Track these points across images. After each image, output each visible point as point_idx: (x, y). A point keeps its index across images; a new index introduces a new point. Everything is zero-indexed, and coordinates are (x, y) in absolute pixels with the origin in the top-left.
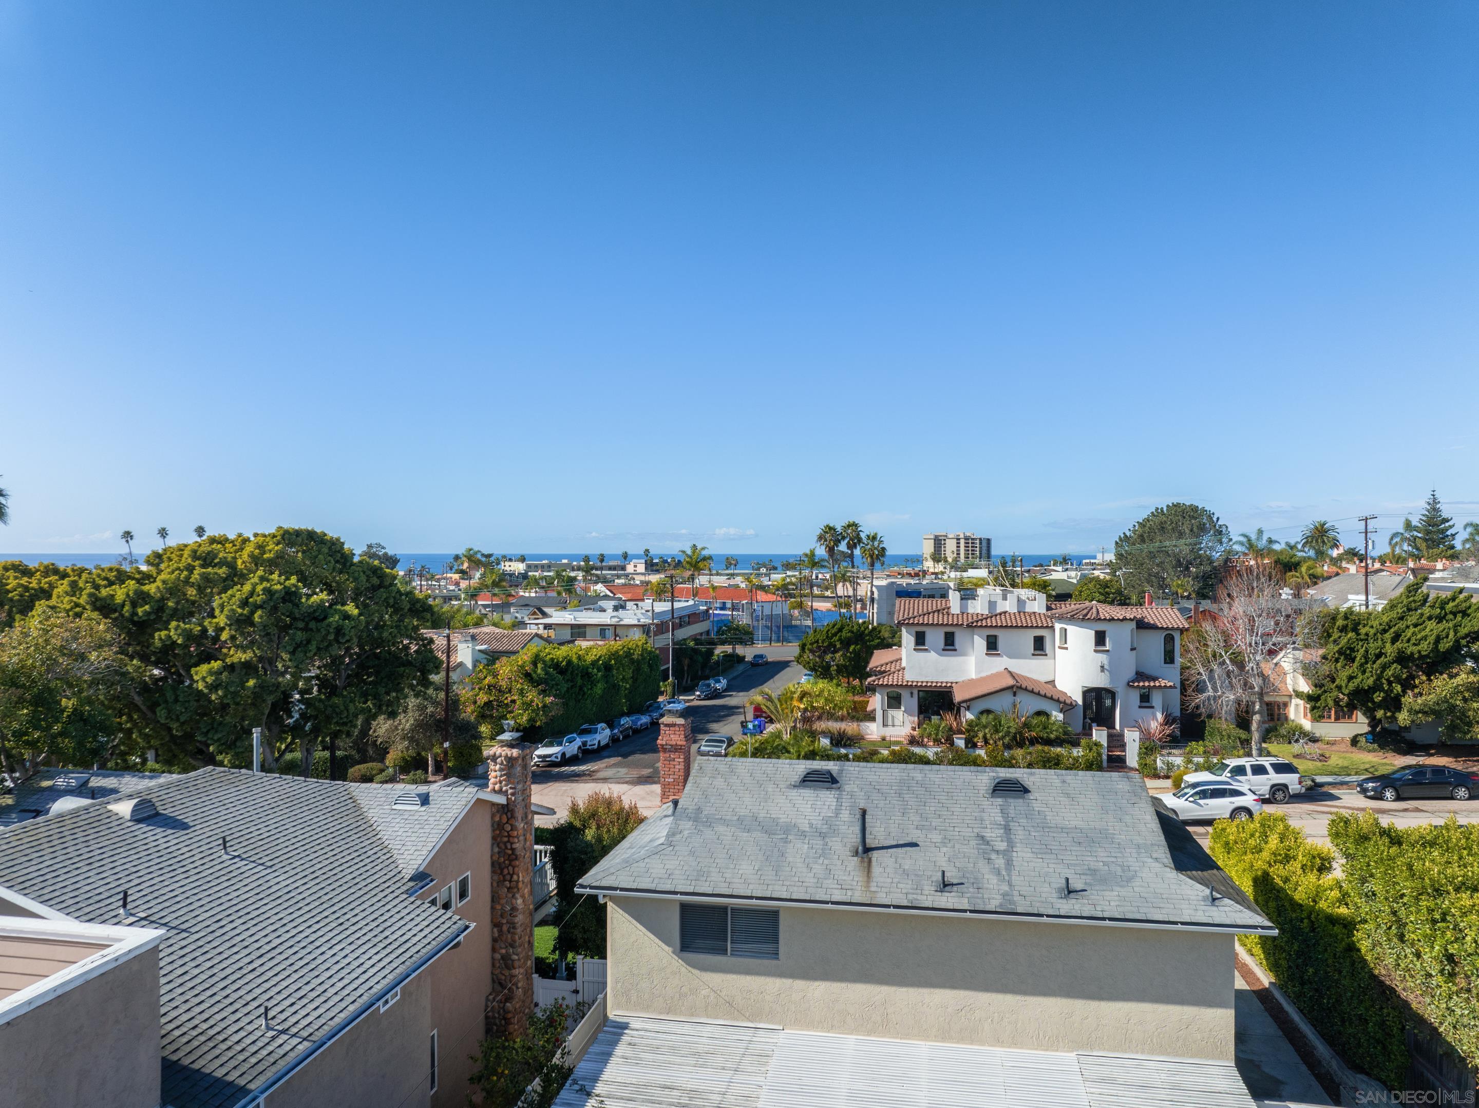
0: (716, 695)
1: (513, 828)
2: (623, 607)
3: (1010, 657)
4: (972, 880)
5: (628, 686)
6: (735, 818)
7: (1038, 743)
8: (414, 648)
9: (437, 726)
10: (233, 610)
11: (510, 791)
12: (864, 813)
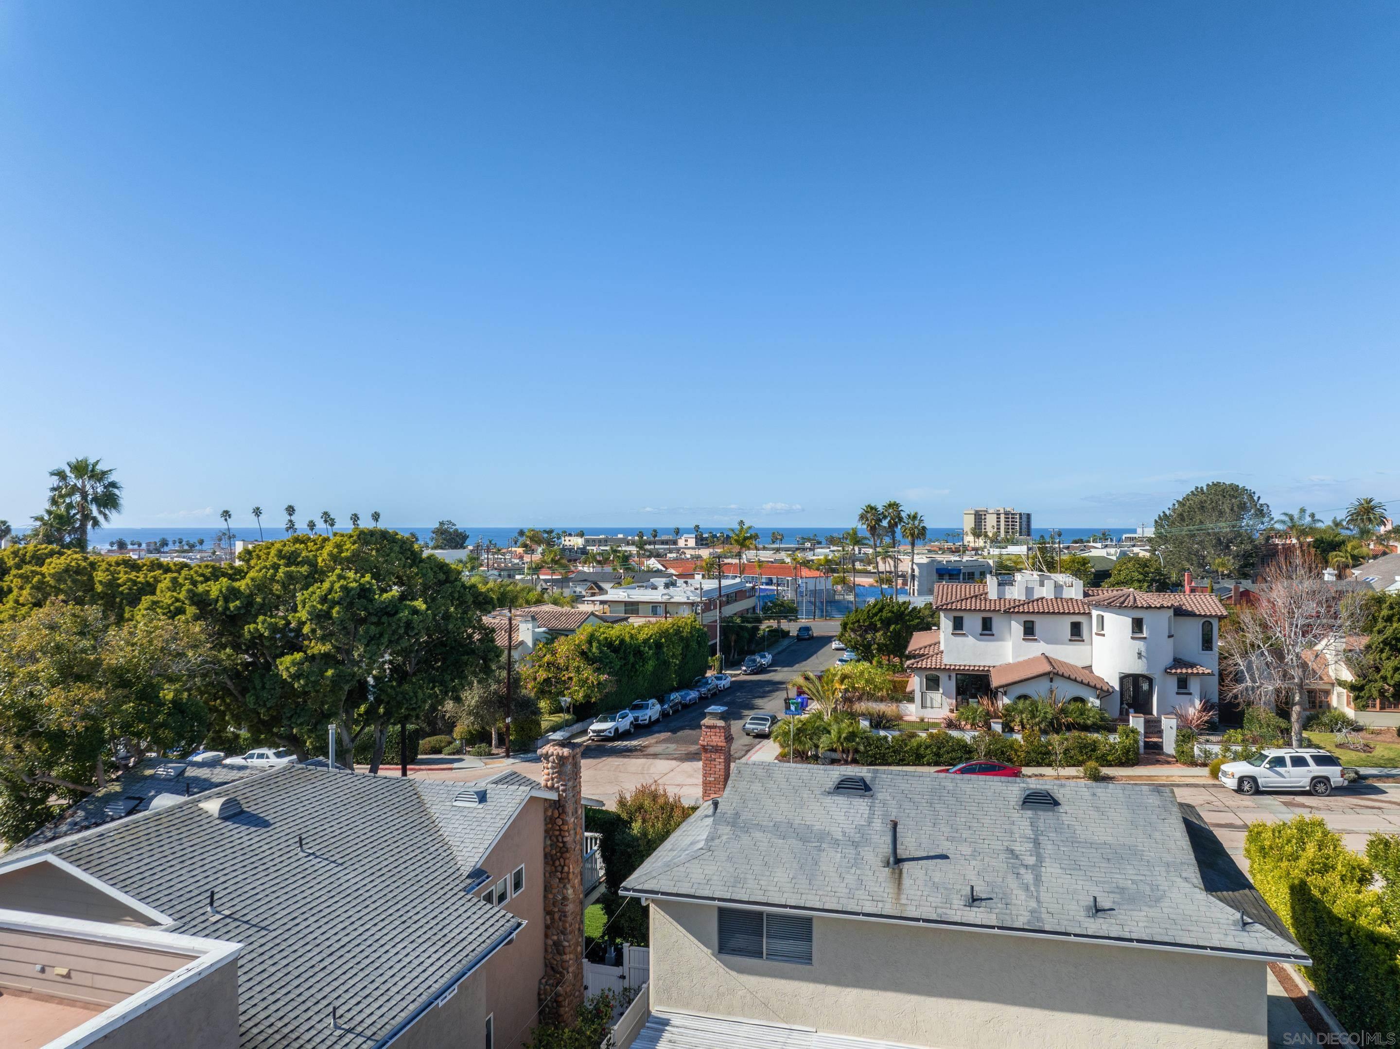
0: (762, 670)
1: (564, 822)
2: (673, 584)
3: (1048, 642)
4: (1001, 896)
5: (678, 662)
6: (772, 824)
7: (1075, 728)
8: (477, 637)
9: (500, 702)
10: (313, 606)
11: (561, 788)
12: (895, 825)
